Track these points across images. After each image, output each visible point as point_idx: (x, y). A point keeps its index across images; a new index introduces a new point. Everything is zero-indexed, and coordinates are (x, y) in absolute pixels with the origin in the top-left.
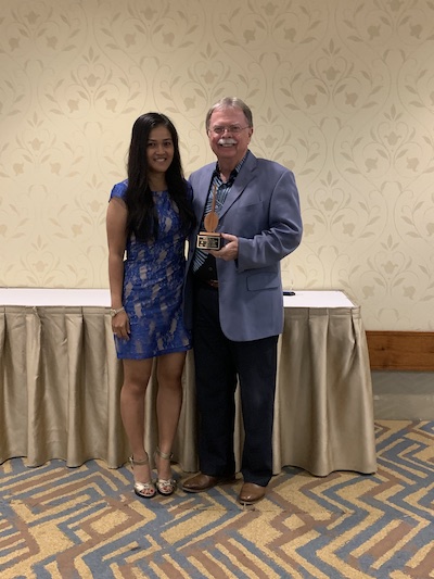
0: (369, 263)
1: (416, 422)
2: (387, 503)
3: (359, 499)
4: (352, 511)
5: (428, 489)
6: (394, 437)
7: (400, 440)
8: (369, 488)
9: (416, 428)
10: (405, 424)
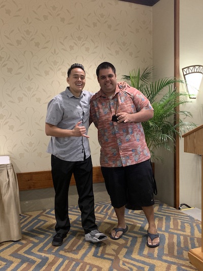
0: (22, 143)
1: (44, 210)
2: (24, 254)
3: (10, 255)
4: (5, 263)
5: (44, 243)
6: (33, 220)
7: (36, 221)
8: (16, 248)
9: (44, 214)
10: (39, 212)
